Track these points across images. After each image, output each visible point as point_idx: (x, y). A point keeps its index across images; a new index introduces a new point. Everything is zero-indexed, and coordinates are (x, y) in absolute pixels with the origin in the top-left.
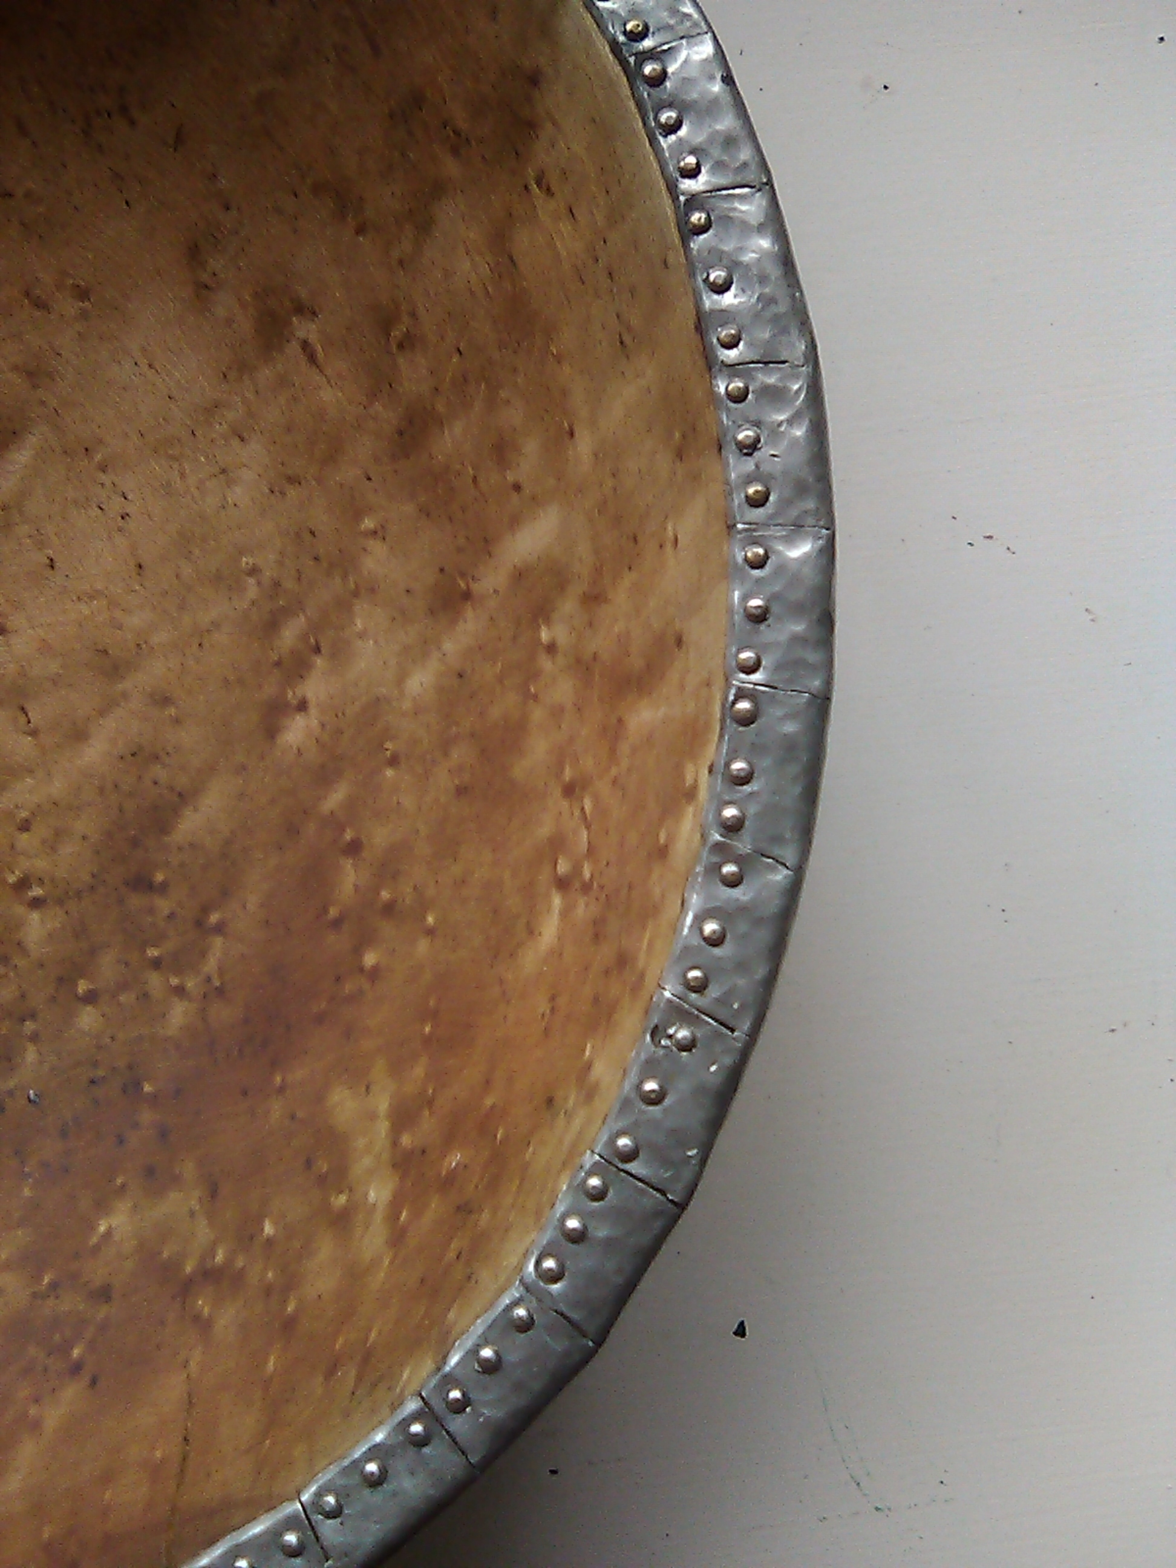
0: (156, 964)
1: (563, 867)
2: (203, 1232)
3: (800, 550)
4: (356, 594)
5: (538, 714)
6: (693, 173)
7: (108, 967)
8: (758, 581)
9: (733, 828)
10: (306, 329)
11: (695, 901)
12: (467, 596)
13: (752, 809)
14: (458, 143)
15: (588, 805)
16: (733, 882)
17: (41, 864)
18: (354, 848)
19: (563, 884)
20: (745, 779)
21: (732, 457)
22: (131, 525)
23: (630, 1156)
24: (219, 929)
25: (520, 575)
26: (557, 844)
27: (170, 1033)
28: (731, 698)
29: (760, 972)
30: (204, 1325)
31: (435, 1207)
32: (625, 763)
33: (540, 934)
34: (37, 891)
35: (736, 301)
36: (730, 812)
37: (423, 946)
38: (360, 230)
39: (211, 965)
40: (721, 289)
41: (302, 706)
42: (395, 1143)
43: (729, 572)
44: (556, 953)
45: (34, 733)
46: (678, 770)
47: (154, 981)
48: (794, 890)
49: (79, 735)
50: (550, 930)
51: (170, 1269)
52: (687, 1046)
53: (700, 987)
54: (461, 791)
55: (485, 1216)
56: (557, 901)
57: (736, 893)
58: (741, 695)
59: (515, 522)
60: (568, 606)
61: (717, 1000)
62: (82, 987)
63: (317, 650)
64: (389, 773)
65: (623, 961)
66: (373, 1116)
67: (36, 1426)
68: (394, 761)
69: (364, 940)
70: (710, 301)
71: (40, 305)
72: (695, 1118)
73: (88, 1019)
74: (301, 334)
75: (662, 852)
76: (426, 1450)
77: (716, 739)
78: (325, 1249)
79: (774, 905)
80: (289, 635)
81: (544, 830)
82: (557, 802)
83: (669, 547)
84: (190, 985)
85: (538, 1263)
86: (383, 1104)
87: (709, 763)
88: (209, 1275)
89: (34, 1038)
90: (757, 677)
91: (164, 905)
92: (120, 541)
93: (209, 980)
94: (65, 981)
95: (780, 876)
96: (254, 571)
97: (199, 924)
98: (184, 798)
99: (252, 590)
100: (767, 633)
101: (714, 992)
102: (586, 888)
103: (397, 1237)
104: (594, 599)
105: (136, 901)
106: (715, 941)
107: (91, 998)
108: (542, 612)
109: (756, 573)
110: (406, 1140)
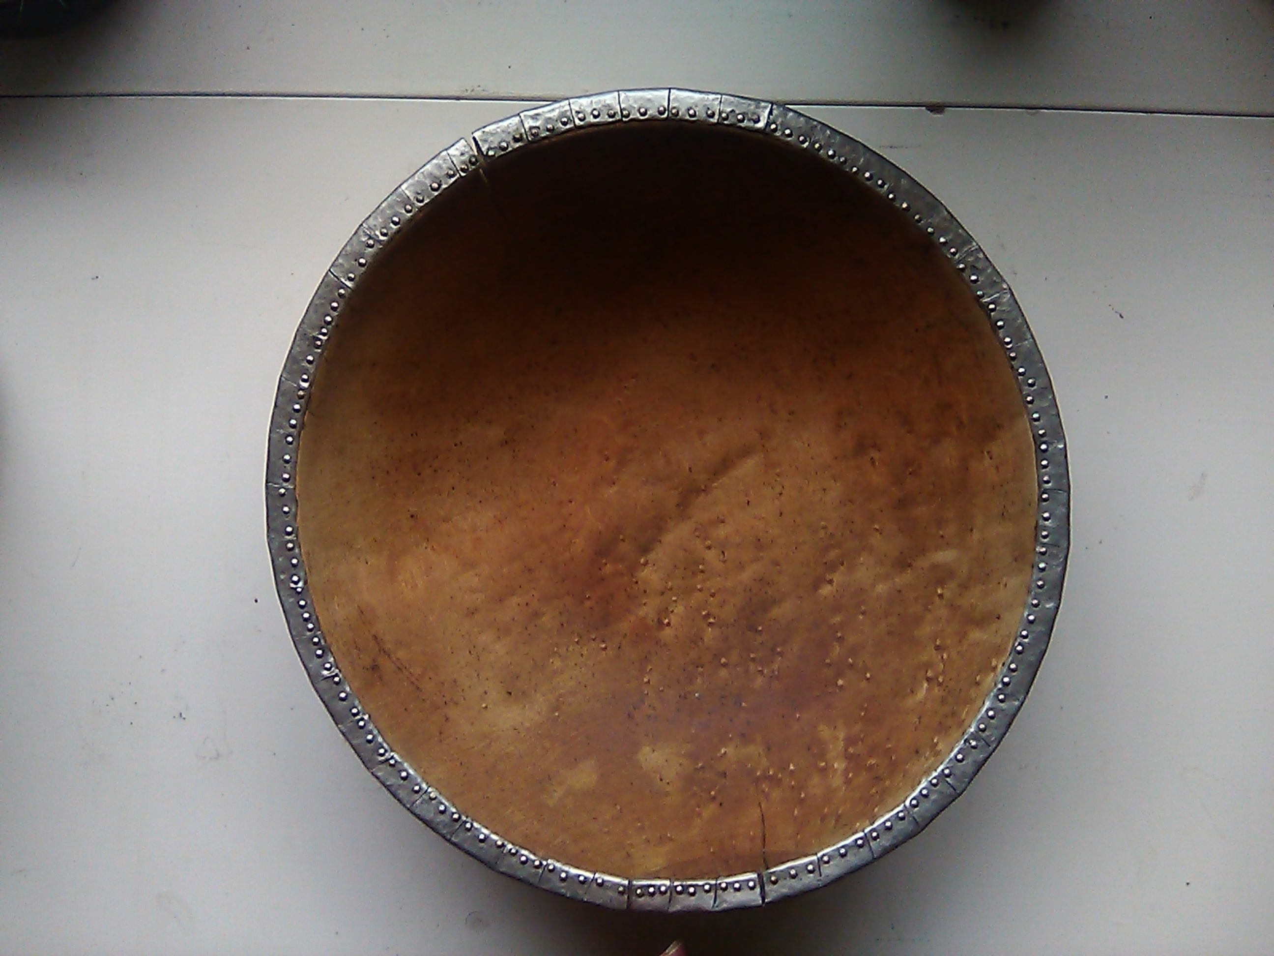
0: (753, 660)
1: (930, 674)
2: (764, 762)
3: (1050, 605)
4: (863, 549)
5: (929, 617)
6: (1047, 482)
7: (734, 657)
8: (1034, 611)
9: (1006, 684)
10: (876, 455)
11: (987, 704)
12: (910, 565)
13: (1013, 681)
14: (960, 425)
15: (945, 656)
16: (1002, 701)
17: (715, 611)
18: (840, 640)
19: (928, 680)
20: (1013, 670)
21: (1035, 570)
22: (782, 498)
23: (948, 776)
24: (780, 654)
25: (935, 567)
26: (927, 666)
27: (755, 687)
28: (1016, 645)
29: (1002, 731)
30: (767, 796)
31: (863, 777)
32: (964, 648)
33: (917, 694)
34: (712, 620)
35: (1050, 525)
36: (1006, 680)
37: (864, 684)
38: (909, 432)
39: (775, 666)
40: (1046, 519)
41: (830, 582)
42: (846, 750)
43: (1025, 605)
44: (923, 703)
45: (724, 562)
46: (989, 659)
47: (752, 667)
48: (1019, 708)
49: (741, 567)
50: (921, 694)
51: (751, 772)
52: (974, 747)
53: (983, 730)
54: (890, 633)
55: (887, 783)
56: (926, 685)
57: (1002, 705)
58: (1020, 644)
59: (937, 548)
60: (952, 585)
61: (988, 736)
62: (723, 660)
63: (842, 564)
64: (861, 617)
65: (953, 714)
66: (837, 738)
67: (699, 815)
68: (863, 613)
69: (839, 675)
70: (1041, 522)
71: (774, 411)
72: (970, 770)
73: (723, 673)
74: (872, 455)
75: (978, 684)
76: (861, 850)
77: (1008, 654)
78: (816, 780)
79: (1013, 710)
80: (833, 554)
81: (925, 658)
82: (931, 650)
83: (1002, 586)
84: (765, 671)
85: (911, 801)
86: (841, 735)
87: (1003, 661)
88: (766, 777)
89: (702, 674)
90: (1026, 640)
91: (760, 639)
92: (777, 502)
93: (773, 671)
94: (717, 657)
95: (1017, 703)
96: (824, 528)
97: (773, 650)
98: (775, 602)
99: (822, 533)
100: (1033, 627)
101: (987, 733)
102: (940, 684)
103: (848, 782)
104: (964, 587)
105: (749, 634)
106: (992, 718)
107: (724, 665)
108: (941, 583)
109: (1035, 609)
110: (851, 750)
